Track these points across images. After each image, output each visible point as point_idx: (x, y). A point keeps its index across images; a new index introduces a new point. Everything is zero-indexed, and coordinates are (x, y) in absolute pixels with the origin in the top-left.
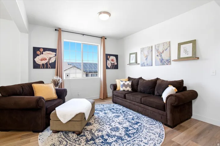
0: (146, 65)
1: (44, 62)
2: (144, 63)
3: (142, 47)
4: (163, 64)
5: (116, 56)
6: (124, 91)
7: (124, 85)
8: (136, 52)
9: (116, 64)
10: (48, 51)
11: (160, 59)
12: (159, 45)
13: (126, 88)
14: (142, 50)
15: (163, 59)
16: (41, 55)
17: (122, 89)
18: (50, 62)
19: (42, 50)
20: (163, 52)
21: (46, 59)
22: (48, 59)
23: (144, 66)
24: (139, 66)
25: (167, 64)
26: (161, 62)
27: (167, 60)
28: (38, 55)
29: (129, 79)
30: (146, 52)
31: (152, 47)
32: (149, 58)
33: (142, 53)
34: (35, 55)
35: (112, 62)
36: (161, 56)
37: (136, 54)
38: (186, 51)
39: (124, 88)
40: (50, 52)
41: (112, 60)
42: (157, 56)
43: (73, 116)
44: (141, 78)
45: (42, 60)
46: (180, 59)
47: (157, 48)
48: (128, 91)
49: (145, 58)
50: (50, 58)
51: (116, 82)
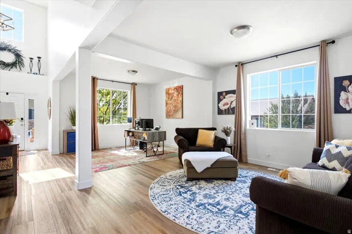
1: (226, 107)
6: (325, 167)
10: (230, 93)
13: (330, 161)
16: (224, 99)
18: (232, 107)
19: (224, 94)
22: (229, 103)
28: (222, 100)
34: (219, 100)
40: (232, 94)
45: (224, 105)
50: (232, 102)
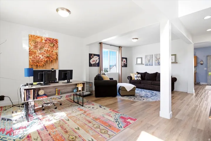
2: (147, 64)
3: (146, 55)
4: (159, 65)
5: (126, 59)
6: (137, 80)
7: (137, 77)
8: (141, 57)
9: (126, 64)
10: (96, 56)
13: (139, 78)
14: (146, 56)
16: (93, 58)
17: (136, 79)
18: (97, 63)
19: (93, 55)
21: (95, 61)
23: (148, 65)
24: (144, 65)
26: (158, 63)
29: (138, 73)
30: (149, 58)
31: (153, 55)
32: (151, 61)
33: (146, 58)
34: (90, 59)
35: (124, 63)
36: (158, 60)
37: (142, 58)
39: (137, 78)
41: (124, 61)
42: (156, 60)
43: (133, 88)
44: (146, 72)
45: (93, 61)
47: (156, 56)
48: (140, 80)
49: (148, 61)
50: (97, 60)
51: (131, 75)
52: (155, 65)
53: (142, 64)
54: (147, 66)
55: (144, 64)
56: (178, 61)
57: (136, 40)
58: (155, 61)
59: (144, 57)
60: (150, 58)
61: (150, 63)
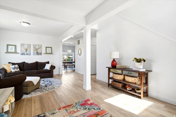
0: (26, 54)
2: (24, 53)
4: (38, 55)
7: (15, 68)
11: (36, 52)
12: (36, 45)
15: (38, 52)
17: (14, 71)
20: (38, 49)
24: (20, 55)
25: (40, 55)
26: (37, 53)
27: (40, 53)
31: (30, 45)
36: (37, 51)
38: (49, 51)
39: (16, 70)
44: (24, 62)
46: (46, 53)
47: (34, 46)
48: (18, 71)
49: (25, 50)
52: (33, 55)
53: (16, 52)
54: (23, 56)
55: (20, 52)
56: (53, 52)
57: (28, 25)
58: (33, 51)
59: (20, 45)
60: (28, 47)
61: (28, 52)
